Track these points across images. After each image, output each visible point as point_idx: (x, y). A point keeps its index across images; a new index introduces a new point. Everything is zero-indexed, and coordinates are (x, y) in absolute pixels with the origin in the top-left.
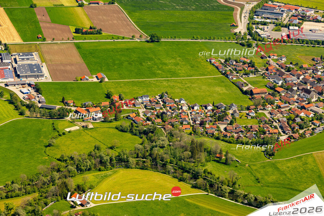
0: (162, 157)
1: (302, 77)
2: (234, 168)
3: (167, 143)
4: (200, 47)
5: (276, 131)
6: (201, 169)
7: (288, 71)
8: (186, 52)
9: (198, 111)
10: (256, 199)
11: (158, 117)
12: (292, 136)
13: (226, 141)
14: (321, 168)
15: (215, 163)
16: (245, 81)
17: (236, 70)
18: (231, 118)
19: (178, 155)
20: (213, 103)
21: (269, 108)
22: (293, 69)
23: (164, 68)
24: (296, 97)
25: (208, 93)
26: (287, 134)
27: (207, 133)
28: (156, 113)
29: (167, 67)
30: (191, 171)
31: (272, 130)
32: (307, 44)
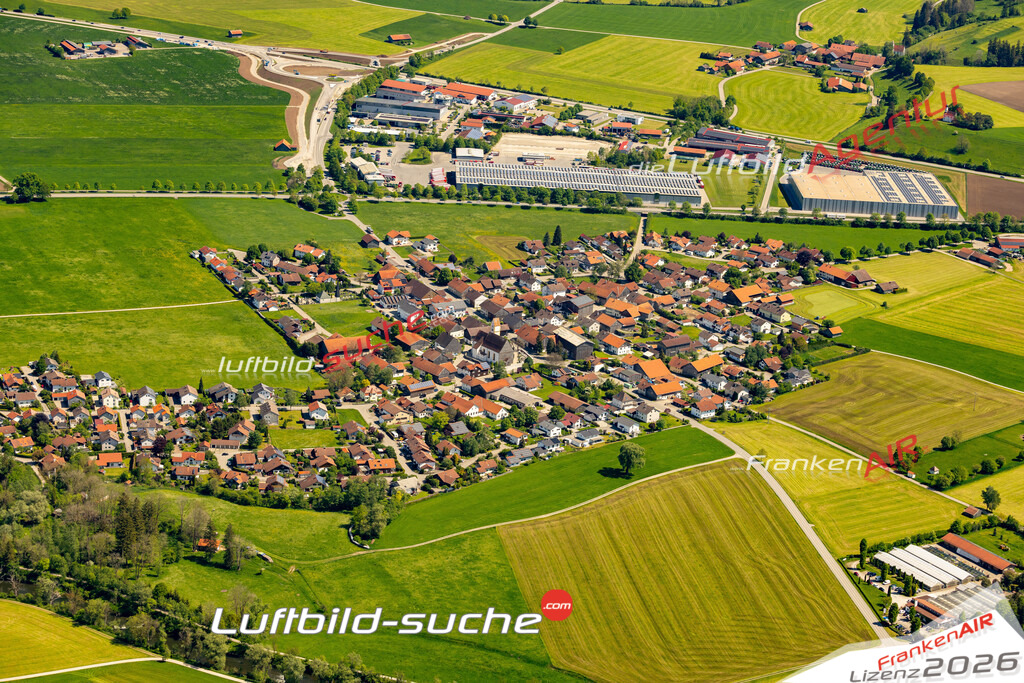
0: (26, 553)
1: (479, 301)
2: (251, 581)
3: (43, 508)
4: (173, 214)
5: (389, 463)
6: (144, 585)
7: (442, 282)
8: (128, 231)
9: (150, 411)
10: (309, 671)
11: (23, 429)
12: (436, 476)
13: (233, 500)
14: (519, 572)
15: (193, 566)
16: (305, 316)
17: (279, 282)
18: (252, 427)
19: (76, 547)
20: (201, 385)
21: (374, 394)
22: (456, 275)
23: (53, 280)
24: (459, 359)
25: (186, 356)
26: (422, 472)
27: (174, 476)
28: (17, 420)
29: (63, 279)
30: (116, 593)
31: (375, 461)
32: (505, 199)
